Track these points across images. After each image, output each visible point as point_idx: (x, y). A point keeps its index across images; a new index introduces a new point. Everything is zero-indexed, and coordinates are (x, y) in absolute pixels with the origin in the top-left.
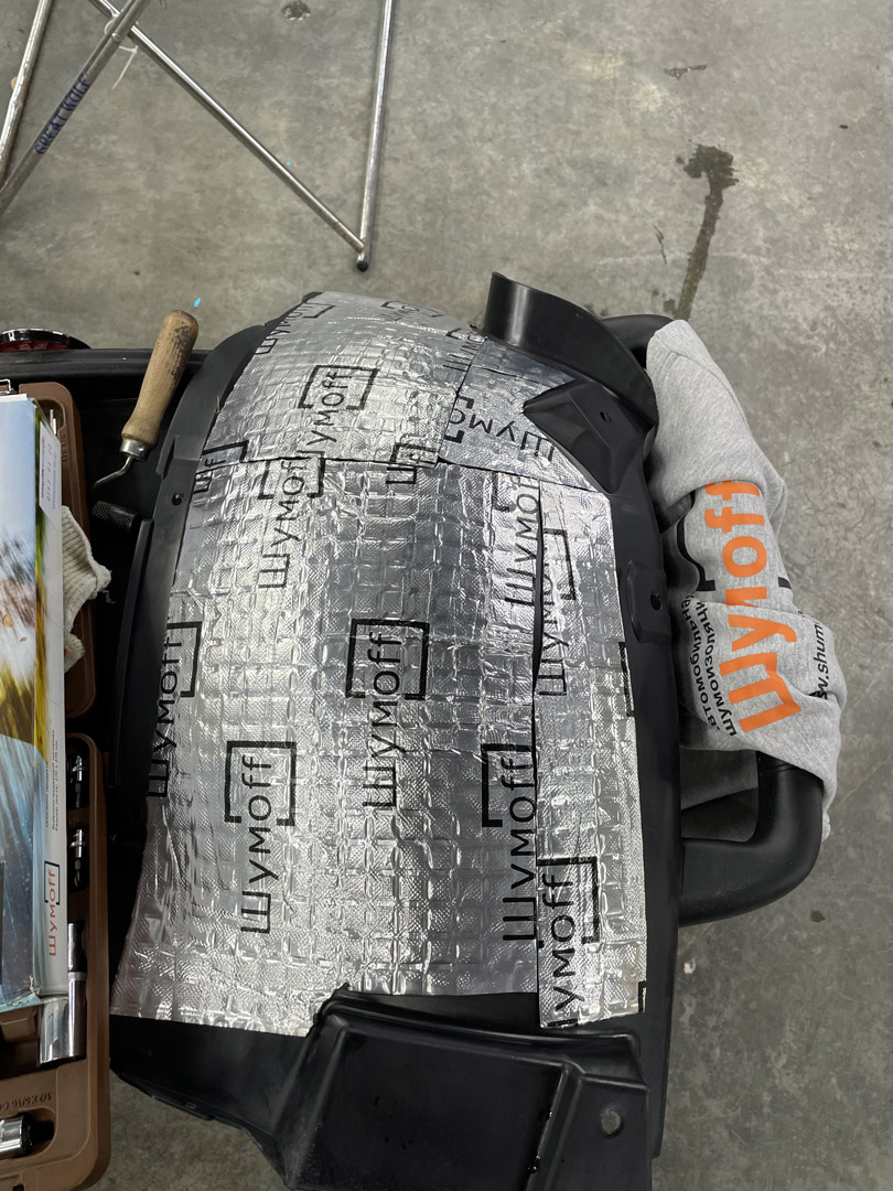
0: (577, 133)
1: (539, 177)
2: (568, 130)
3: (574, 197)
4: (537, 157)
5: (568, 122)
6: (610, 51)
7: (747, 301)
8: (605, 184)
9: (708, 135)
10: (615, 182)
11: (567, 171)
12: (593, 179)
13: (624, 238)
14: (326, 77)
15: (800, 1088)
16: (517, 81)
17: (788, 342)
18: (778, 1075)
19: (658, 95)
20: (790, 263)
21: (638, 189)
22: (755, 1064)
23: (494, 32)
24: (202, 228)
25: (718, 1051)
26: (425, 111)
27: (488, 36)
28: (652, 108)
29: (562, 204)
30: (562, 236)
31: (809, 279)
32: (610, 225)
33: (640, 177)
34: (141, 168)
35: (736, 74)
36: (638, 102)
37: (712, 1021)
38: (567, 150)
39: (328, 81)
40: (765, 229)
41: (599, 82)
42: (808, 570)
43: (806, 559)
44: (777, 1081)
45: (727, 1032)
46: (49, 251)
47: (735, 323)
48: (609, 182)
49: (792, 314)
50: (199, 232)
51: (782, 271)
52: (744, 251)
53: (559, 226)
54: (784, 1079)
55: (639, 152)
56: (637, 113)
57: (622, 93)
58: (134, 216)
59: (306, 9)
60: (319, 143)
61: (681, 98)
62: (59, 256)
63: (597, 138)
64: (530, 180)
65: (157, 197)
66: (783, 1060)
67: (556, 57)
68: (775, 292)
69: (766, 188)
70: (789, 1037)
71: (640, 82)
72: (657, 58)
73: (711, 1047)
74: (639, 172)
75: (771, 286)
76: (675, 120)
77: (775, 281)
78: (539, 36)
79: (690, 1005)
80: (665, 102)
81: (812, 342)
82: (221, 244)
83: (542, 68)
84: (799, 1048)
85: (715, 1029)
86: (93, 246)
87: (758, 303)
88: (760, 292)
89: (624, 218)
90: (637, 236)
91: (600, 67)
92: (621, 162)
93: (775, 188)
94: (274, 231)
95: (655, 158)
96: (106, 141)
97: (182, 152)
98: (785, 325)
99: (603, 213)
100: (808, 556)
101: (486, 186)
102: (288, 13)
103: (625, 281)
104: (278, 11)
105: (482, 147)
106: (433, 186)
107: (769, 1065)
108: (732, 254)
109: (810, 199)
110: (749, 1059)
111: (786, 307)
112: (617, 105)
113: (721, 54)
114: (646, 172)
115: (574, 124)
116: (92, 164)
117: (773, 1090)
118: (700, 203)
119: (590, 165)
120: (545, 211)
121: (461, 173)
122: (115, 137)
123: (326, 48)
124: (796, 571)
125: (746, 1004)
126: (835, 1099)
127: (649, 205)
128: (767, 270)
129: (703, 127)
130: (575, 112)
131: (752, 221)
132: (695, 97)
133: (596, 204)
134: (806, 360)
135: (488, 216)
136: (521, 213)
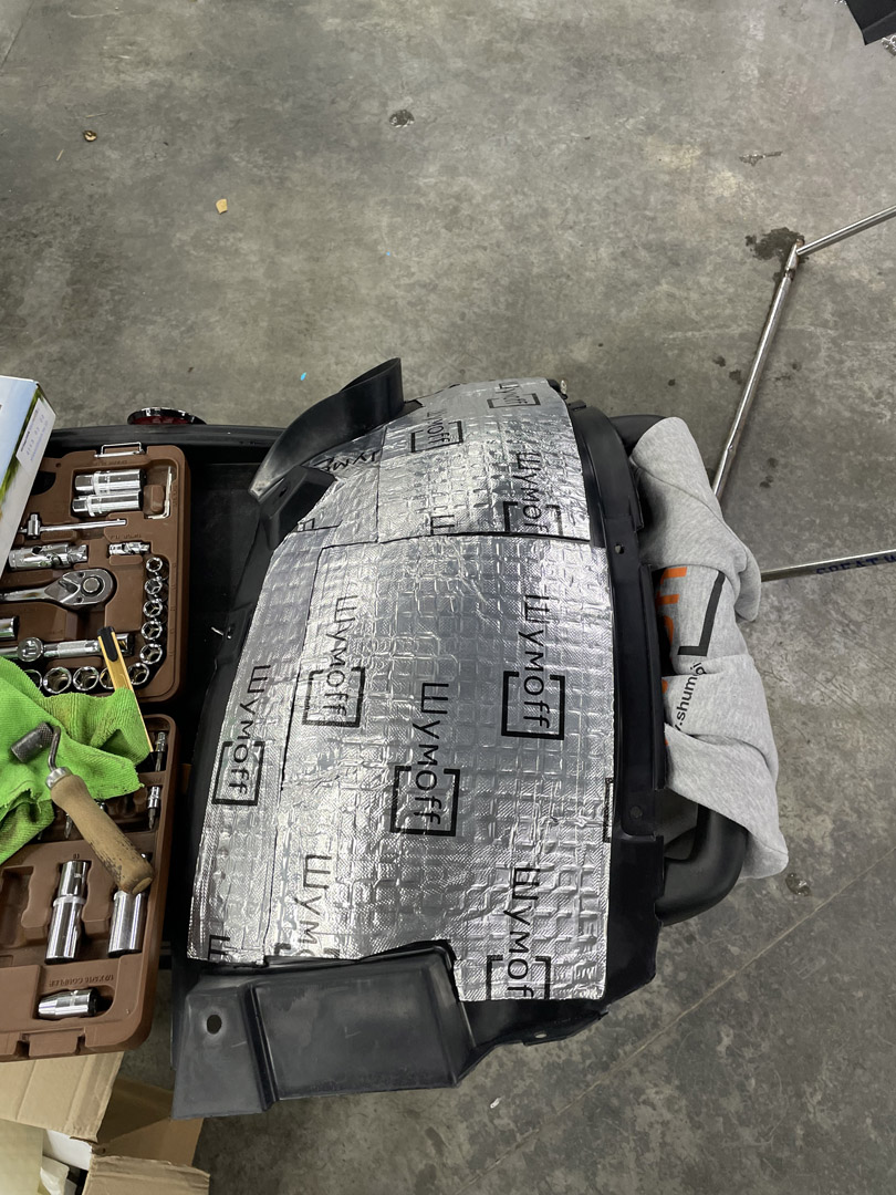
0: (653, 219)
1: (615, 259)
2: (645, 217)
3: (647, 277)
4: (615, 241)
5: (645, 209)
6: (689, 143)
7: (813, 371)
8: (678, 265)
9: (780, 216)
10: (688, 263)
11: (643, 254)
12: (666, 261)
13: (694, 313)
14: (425, 177)
15: (834, 1125)
16: (599, 173)
17: (852, 410)
18: (812, 1110)
19: (733, 181)
20: (857, 335)
21: (709, 268)
22: (790, 1098)
23: (580, 130)
24: (311, 312)
25: (753, 1081)
26: (512, 204)
27: (573, 134)
28: (726, 194)
29: (636, 284)
30: (635, 313)
31: (876, 350)
32: (681, 303)
33: (712, 257)
34: (263, 261)
35: (811, 159)
36: (713, 188)
37: (748, 1053)
38: (643, 235)
39: (426, 181)
40: (834, 302)
41: (676, 172)
42: (864, 627)
43: (862, 616)
44: (811, 1116)
45: (763, 1065)
46: (182, 333)
47: (800, 392)
48: (682, 263)
49: (858, 383)
50: (308, 315)
51: (849, 343)
52: (811, 324)
53: (631, 304)
54: (818, 1114)
55: (712, 235)
56: (712, 199)
57: (698, 181)
58: (253, 302)
59: (410, 117)
60: (416, 235)
61: (756, 183)
62: (191, 337)
63: (672, 223)
64: (606, 262)
65: (275, 286)
66: (819, 1097)
67: (636, 149)
68: (842, 362)
69: (836, 265)
70: (824, 1075)
71: (716, 170)
72: (733, 148)
73: (747, 1077)
74: (711, 253)
75: (837, 356)
76: (749, 204)
77: (841, 351)
78: (621, 132)
79: (728, 1036)
80: (739, 187)
81: (877, 410)
82: (327, 325)
83: (623, 161)
84: (835, 1086)
85: (751, 1061)
86: (218, 329)
87: (824, 373)
88: (827, 363)
89: (694, 296)
90: (706, 312)
91: (677, 157)
92: (695, 244)
93: (845, 265)
94: (372, 314)
95: (727, 240)
96: (234, 238)
97: (297, 246)
98: (851, 393)
99: (674, 290)
100: (864, 613)
101: (565, 269)
102: (395, 120)
103: (693, 352)
104: (386, 120)
105: (563, 234)
106: (516, 270)
107: (804, 1100)
108: (798, 327)
109: (880, 274)
110: (785, 1092)
111: (852, 376)
112: (693, 192)
113: (797, 141)
114: (718, 253)
115: (651, 210)
116: (221, 259)
117: (806, 1124)
118: (768, 280)
119: (664, 248)
120: (620, 290)
121: (543, 259)
122: (241, 235)
123: (426, 151)
124: (852, 627)
125: (783, 1039)
126: (870, 1139)
127: (720, 282)
128: (834, 341)
129: (776, 209)
130: (652, 200)
131: (820, 296)
132: (769, 182)
133: (667, 283)
134: (871, 426)
135: (566, 296)
136: (596, 293)
